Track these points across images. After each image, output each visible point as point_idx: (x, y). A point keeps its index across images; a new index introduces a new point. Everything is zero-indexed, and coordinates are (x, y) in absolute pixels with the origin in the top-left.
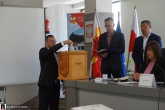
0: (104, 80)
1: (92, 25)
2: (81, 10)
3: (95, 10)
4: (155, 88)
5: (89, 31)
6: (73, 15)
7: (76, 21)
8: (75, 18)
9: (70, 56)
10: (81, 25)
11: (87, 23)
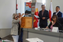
0: (38, 29)
1: (34, 7)
2: (30, 1)
3: (36, 1)
4: (58, 32)
5: (33, 9)
6: (27, 3)
7: (28, 5)
8: (28, 4)
9: (26, 19)
10: (30, 7)
11: (32, 6)
